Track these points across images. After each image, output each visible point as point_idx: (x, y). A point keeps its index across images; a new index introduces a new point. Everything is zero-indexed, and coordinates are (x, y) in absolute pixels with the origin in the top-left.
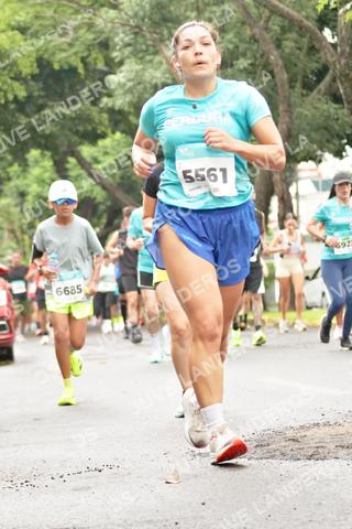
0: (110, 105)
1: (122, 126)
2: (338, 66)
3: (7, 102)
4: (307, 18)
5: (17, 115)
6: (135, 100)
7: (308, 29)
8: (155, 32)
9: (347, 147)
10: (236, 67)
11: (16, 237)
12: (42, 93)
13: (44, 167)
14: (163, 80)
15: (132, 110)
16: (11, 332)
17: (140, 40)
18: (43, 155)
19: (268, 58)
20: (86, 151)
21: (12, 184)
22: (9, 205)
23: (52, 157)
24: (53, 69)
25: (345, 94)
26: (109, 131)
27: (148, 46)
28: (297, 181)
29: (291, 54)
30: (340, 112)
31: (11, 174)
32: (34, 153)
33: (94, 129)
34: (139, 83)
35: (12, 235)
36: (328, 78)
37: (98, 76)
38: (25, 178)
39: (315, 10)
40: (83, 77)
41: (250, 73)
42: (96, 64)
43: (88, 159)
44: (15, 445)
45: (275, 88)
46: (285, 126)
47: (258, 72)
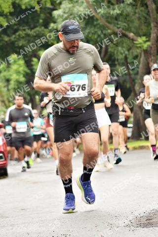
0: (55, 27)
5: (2, 36)
10: (126, 3)
11: (5, 104)
13: (19, 64)
16: (6, 160)
21: (2, 75)
23: (24, 58)
24: (21, 9)
26: (55, 42)
32: (13, 57)
34: (71, 15)
35: (3, 104)
37: (48, 11)
38: (9, 71)
40: (39, 12)
41: (134, 5)
42: (46, 4)
45: (148, 14)
46: (155, 35)
47: (139, 5)
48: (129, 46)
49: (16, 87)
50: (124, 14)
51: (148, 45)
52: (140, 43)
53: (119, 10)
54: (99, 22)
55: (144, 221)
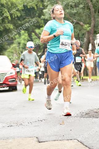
0: (44, 18)
3: (15, 17)
5: (18, 21)
10: (79, 7)
12: (25, 15)
13: (25, 36)
16: (16, 82)
18: (25, 32)
19: (88, 4)
20: (37, 31)
21: (16, 40)
22: (15, 46)
23: (28, 33)
24: (28, 8)
26: (44, 25)
27: (54, 1)
28: (97, 39)
29: (95, 3)
31: (16, 38)
32: (22, 32)
33: (39, 25)
37: (40, 10)
38: (20, 39)
40: (36, 10)
41: (83, 9)
42: (40, 6)
43: (38, 33)
44: (18, 114)
45: (90, 13)
46: (93, 24)
47: (86, 8)
48: (80, 28)
49: (23, 47)
50: (78, 13)
51: (90, 29)
52: (86, 28)
53: (76, 10)
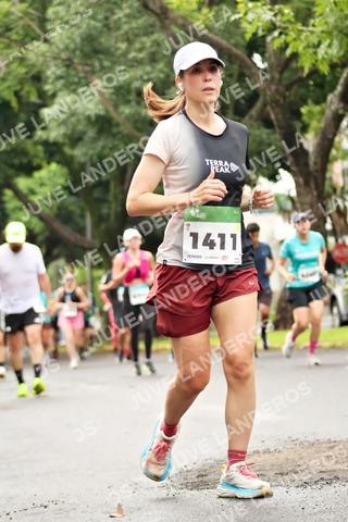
0: (45, 137)
1: (57, 157)
2: (269, 93)
4: (236, 45)
6: (69, 132)
7: (237, 57)
8: (87, 65)
9: (281, 171)
14: (97, 111)
15: (67, 141)
17: (72, 72)
20: (22, 183)
25: (277, 119)
26: (44, 164)
27: (80, 78)
30: (272, 137)
33: (30, 162)
34: (73, 115)
36: (259, 104)
37: (31, 109)
39: (243, 38)
40: (16, 110)
42: (29, 97)
43: (25, 191)
54: (121, 128)
55: (193, 478)
